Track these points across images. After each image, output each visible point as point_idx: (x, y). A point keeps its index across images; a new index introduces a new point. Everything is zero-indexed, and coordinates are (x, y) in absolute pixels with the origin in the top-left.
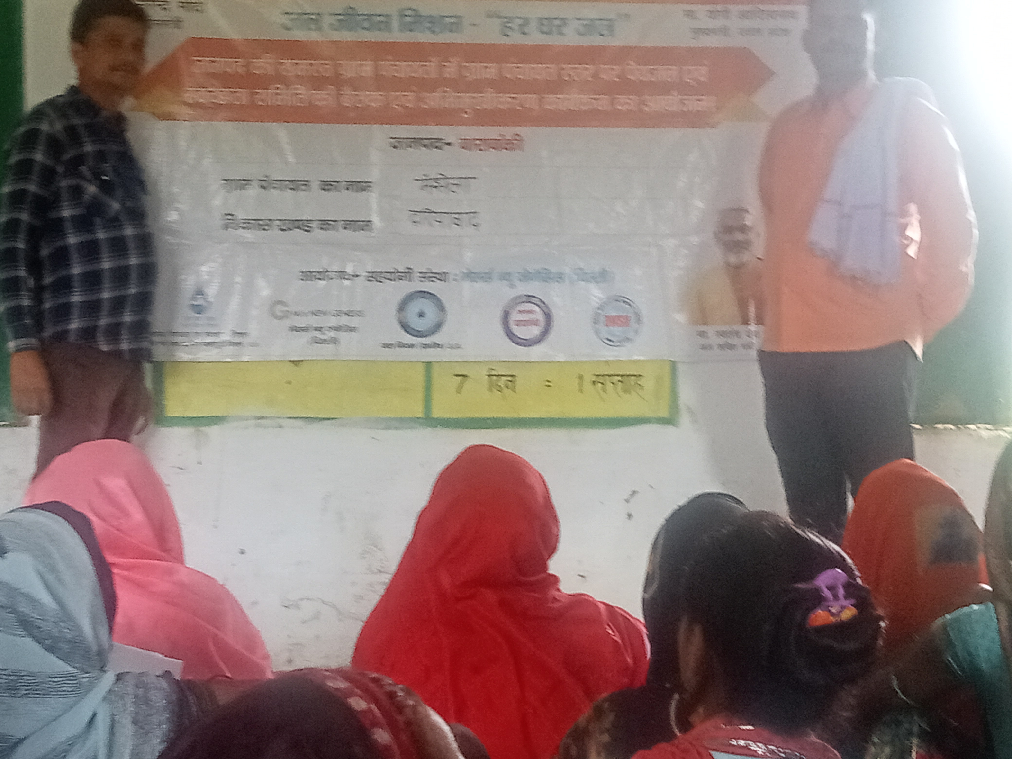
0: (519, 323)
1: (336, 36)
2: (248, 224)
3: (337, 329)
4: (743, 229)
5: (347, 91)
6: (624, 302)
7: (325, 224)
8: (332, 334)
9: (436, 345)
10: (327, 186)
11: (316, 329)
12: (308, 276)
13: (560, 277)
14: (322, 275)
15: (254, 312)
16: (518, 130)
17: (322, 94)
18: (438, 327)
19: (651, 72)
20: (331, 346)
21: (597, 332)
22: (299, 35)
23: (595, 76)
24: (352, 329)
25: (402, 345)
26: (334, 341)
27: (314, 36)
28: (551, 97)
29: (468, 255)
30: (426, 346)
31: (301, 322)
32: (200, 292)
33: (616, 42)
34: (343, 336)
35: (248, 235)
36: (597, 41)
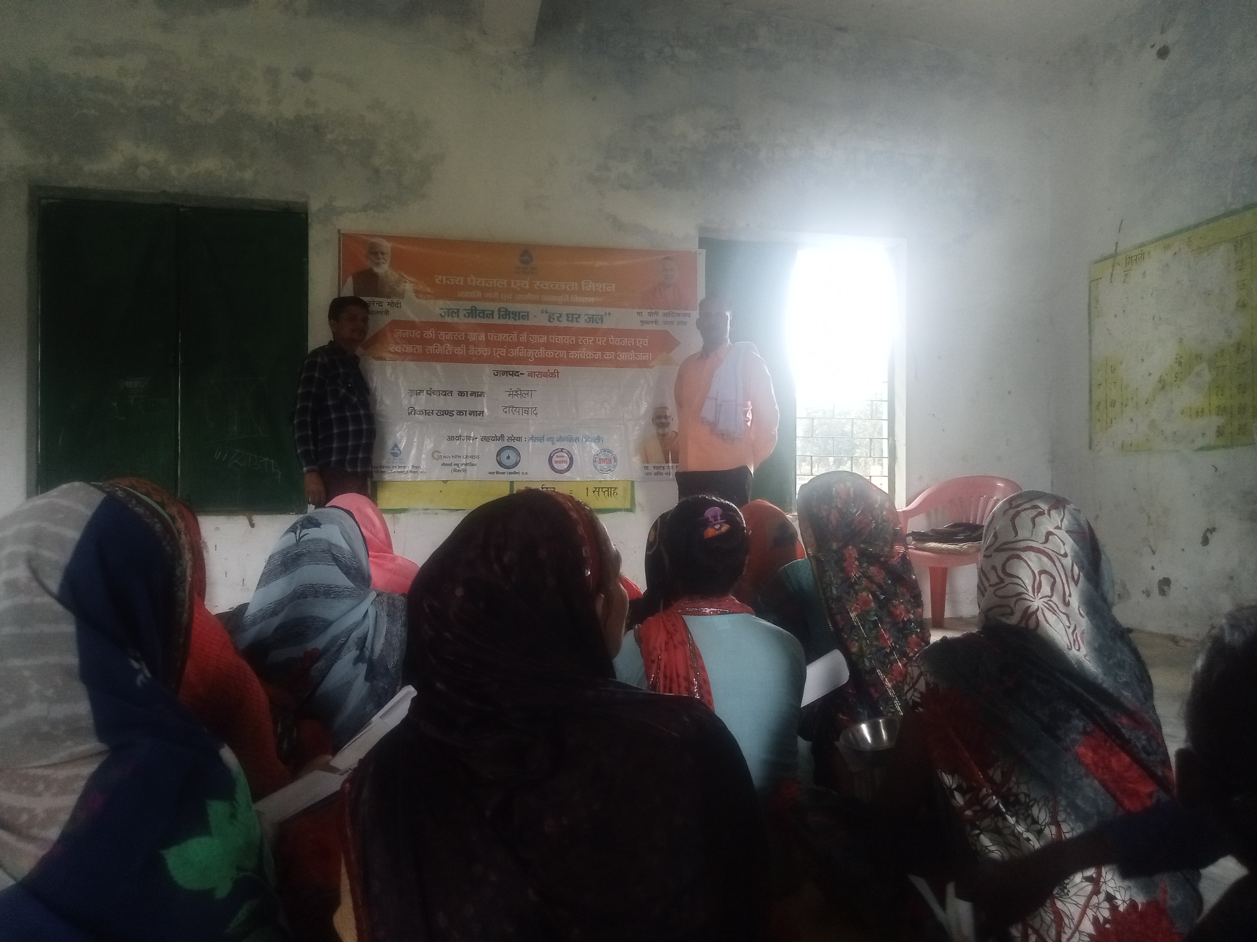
0: (556, 462)
1: (466, 321)
2: (421, 412)
3: (466, 464)
4: (666, 417)
5: (472, 347)
6: (608, 452)
7: (460, 413)
8: (463, 467)
9: (515, 473)
10: (461, 394)
11: (455, 465)
12: (451, 438)
13: (577, 439)
14: (459, 438)
15: (423, 456)
16: (557, 368)
17: (459, 349)
18: (516, 464)
19: (621, 341)
20: (462, 473)
21: (596, 467)
22: (448, 319)
23: (594, 342)
24: (473, 465)
25: (498, 473)
26: (465, 471)
27: (456, 320)
28: (573, 352)
29: (532, 429)
30: (510, 473)
31: (447, 461)
32: (396, 446)
33: (605, 326)
34: (469, 468)
35: (421, 417)
36: (595, 325)
